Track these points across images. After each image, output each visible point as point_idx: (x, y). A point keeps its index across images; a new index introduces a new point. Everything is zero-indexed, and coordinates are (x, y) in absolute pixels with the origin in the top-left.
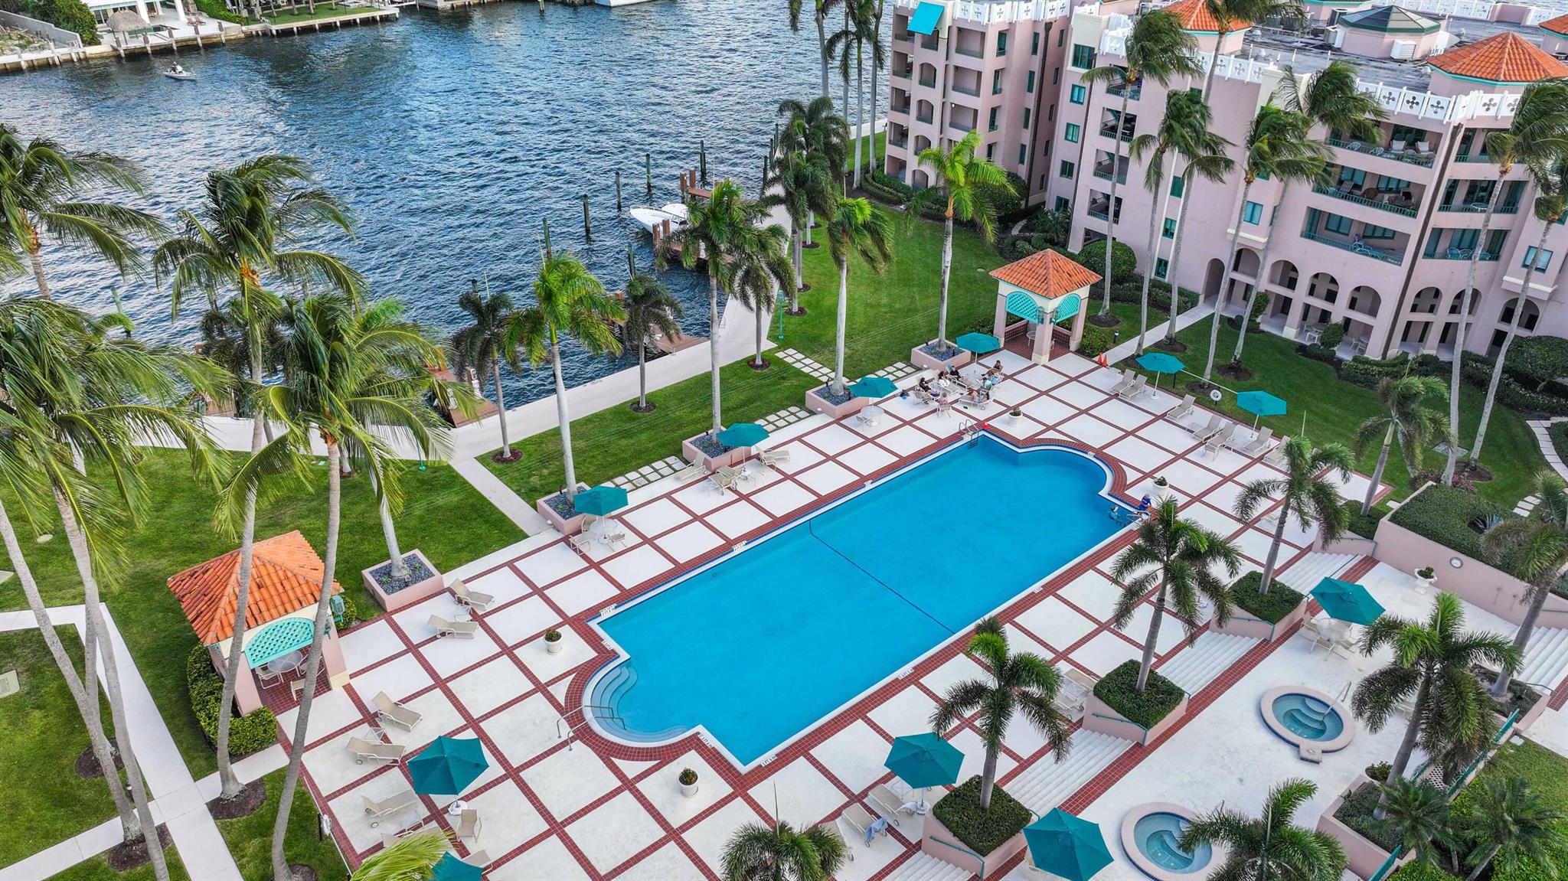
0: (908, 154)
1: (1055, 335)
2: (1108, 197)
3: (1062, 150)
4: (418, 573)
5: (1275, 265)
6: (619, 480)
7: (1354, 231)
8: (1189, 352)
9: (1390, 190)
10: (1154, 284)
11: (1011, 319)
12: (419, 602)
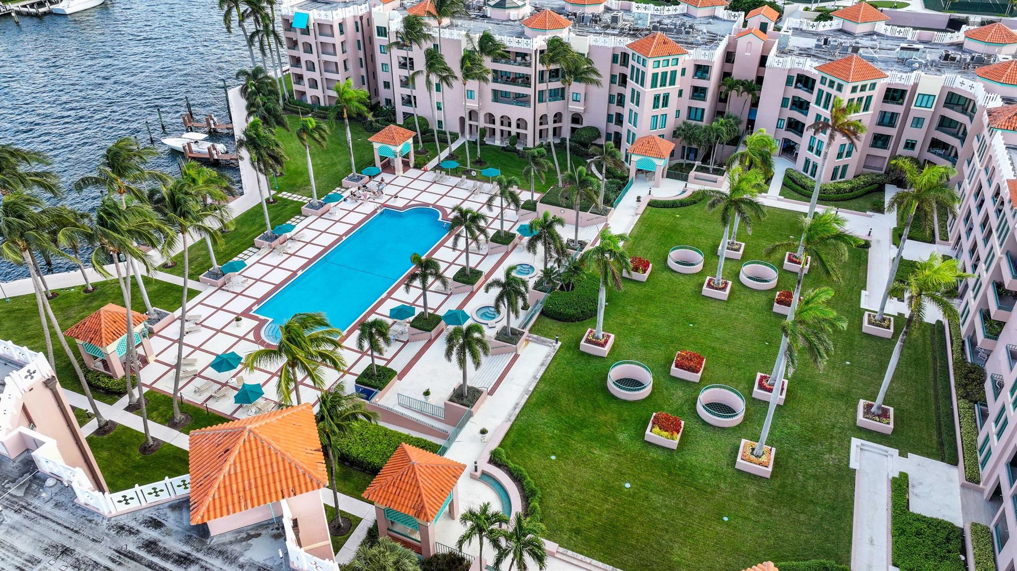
0: (305, 87)
1: (403, 162)
2: (409, 96)
3: (382, 77)
4: (161, 316)
5: (485, 115)
6: (241, 255)
7: (511, 96)
8: (460, 159)
9: (521, 77)
10: (439, 132)
11: (382, 158)
12: (167, 326)
